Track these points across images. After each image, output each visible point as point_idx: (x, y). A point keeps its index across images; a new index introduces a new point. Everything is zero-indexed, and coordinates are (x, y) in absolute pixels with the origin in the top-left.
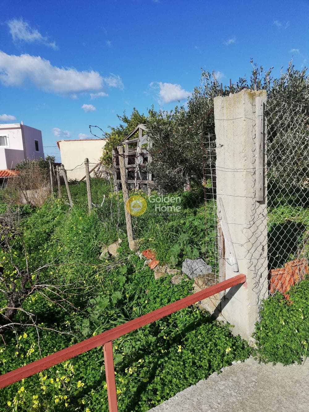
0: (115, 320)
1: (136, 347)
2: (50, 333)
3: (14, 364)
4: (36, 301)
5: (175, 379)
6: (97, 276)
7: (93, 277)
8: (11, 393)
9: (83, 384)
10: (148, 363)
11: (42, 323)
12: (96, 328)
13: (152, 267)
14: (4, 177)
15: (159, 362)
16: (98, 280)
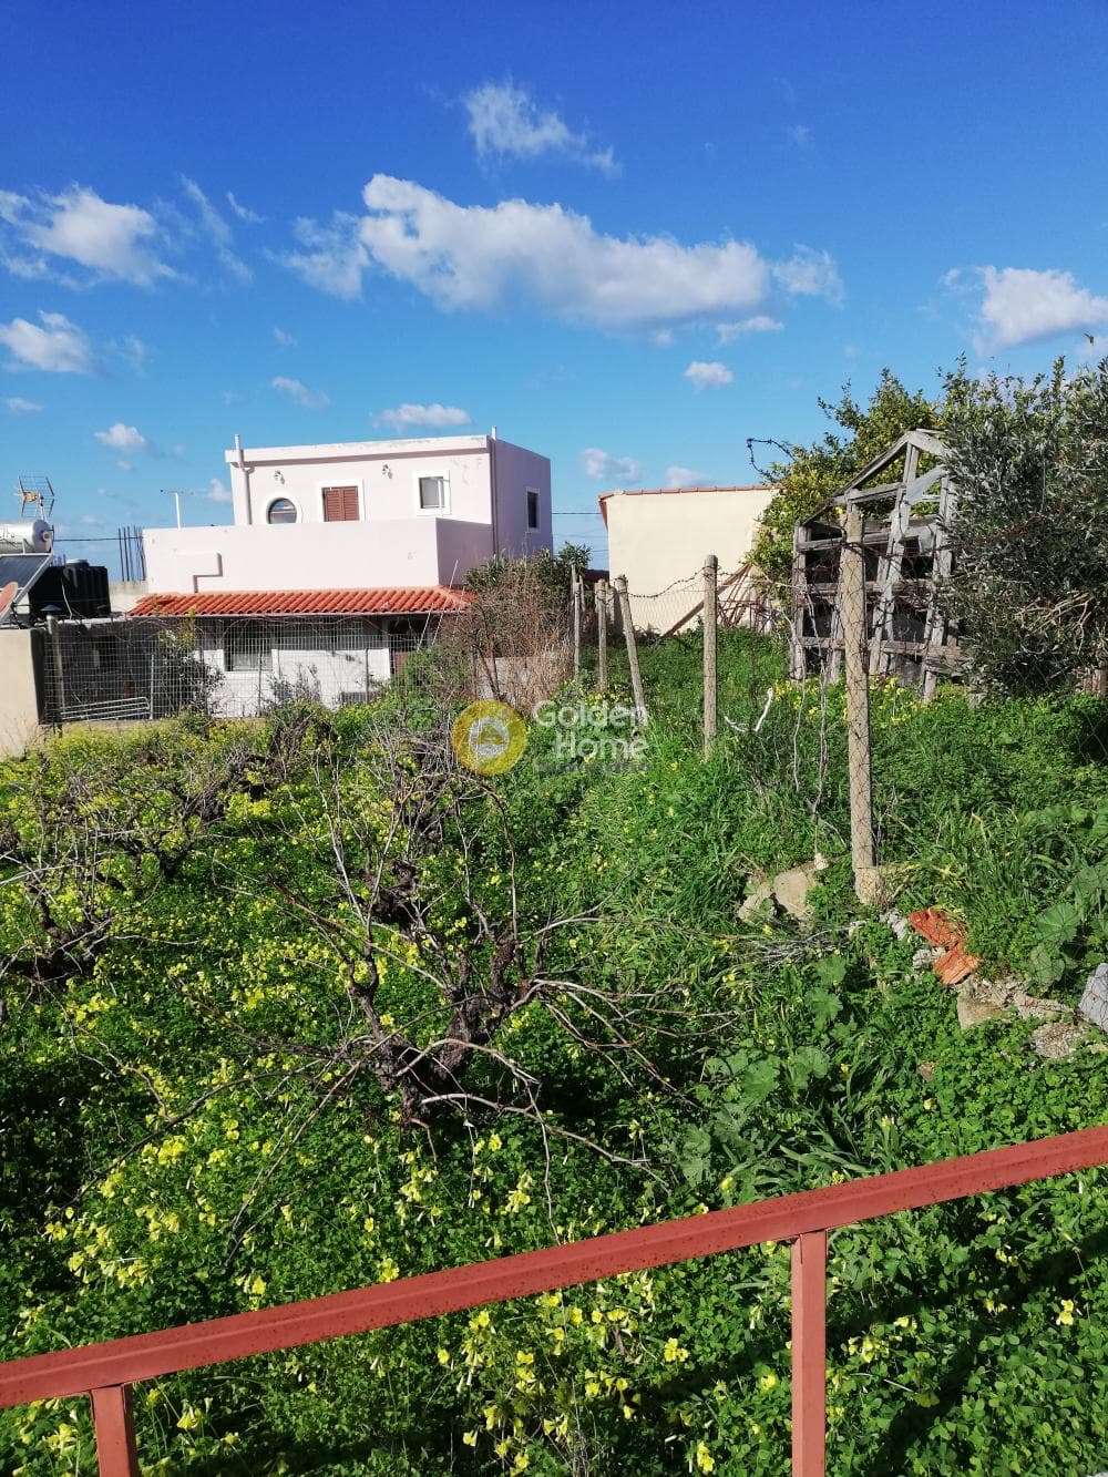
0: (801, 1149)
1: (886, 1267)
2: (572, 1150)
3: (462, 1232)
4: (524, 1030)
5: (1046, 1428)
6: (732, 977)
7: (716, 979)
8: (447, 1321)
9: (686, 1354)
10: (933, 1337)
11: (550, 1112)
12: (733, 1167)
13: (950, 977)
14: (429, 612)
15: (983, 1346)
16: (734, 993)
